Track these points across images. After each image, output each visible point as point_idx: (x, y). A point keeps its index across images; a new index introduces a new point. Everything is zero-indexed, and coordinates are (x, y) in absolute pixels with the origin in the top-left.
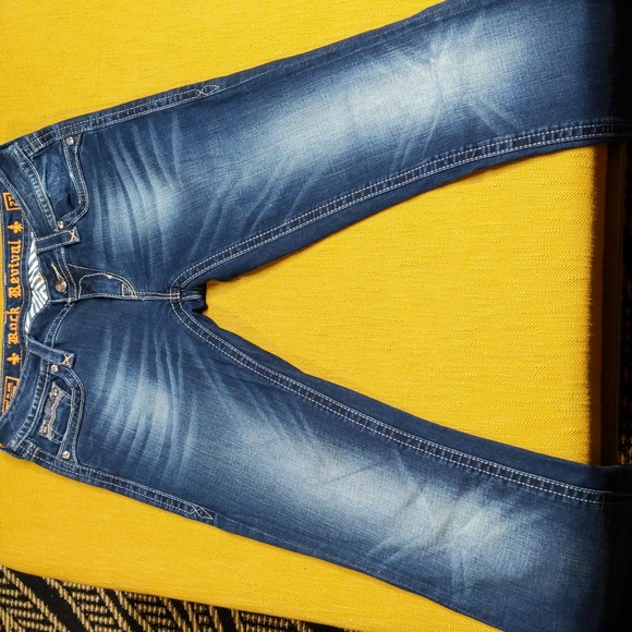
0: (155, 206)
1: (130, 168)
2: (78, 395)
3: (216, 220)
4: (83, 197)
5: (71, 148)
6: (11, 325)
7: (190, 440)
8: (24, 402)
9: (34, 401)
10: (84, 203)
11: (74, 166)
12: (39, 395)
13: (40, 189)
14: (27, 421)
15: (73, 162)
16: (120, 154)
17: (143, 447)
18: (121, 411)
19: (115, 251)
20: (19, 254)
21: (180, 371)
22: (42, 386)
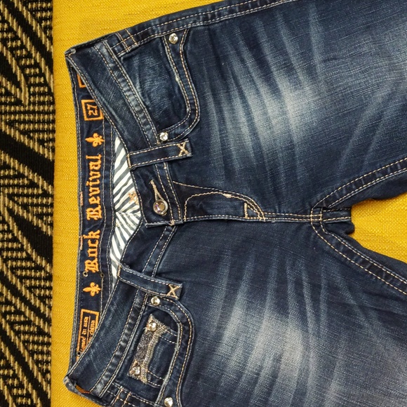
0: (284, 113)
1: (251, 70)
2: (186, 332)
3: (372, 128)
4: (193, 104)
5: (174, 48)
6: (90, 250)
7: (334, 388)
8: (110, 337)
9: (124, 337)
10: (194, 111)
11: (179, 68)
12: (130, 330)
13: (134, 96)
14: (113, 360)
15: (178, 64)
16: (239, 54)
17: (269, 393)
18: (239, 351)
19: (237, 165)
20: (100, 170)
21: (323, 307)
22: (135, 319)
